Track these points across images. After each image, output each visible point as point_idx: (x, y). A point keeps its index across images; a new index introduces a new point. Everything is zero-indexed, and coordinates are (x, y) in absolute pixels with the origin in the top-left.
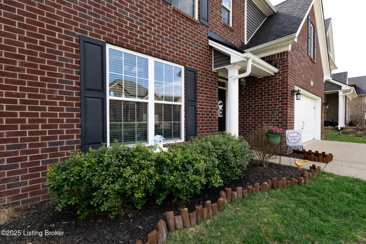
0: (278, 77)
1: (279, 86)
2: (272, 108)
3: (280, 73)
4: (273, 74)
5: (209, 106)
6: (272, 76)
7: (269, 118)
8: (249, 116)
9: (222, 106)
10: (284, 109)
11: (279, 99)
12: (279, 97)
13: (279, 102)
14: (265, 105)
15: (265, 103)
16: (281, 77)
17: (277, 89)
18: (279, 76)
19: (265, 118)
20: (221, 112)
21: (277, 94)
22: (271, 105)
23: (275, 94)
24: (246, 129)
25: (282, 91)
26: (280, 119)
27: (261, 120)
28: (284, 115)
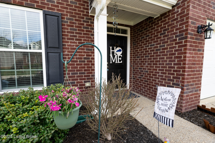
0: (176, 10)
1: (177, 23)
2: (167, 52)
3: (179, 4)
4: (171, 8)
5: (84, 52)
6: (170, 11)
7: (163, 64)
8: (146, 62)
9: (121, 52)
10: (182, 53)
11: (176, 40)
12: (176, 37)
13: (176, 44)
14: (160, 50)
15: (160, 46)
16: (180, 10)
17: (174, 27)
18: (178, 8)
19: (159, 64)
20: (121, 59)
21: (174, 34)
22: (167, 48)
23: (171, 34)
24: (142, 76)
25: (180, 28)
26: (176, 66)
27: (156, 67)
28: (182, 61)
